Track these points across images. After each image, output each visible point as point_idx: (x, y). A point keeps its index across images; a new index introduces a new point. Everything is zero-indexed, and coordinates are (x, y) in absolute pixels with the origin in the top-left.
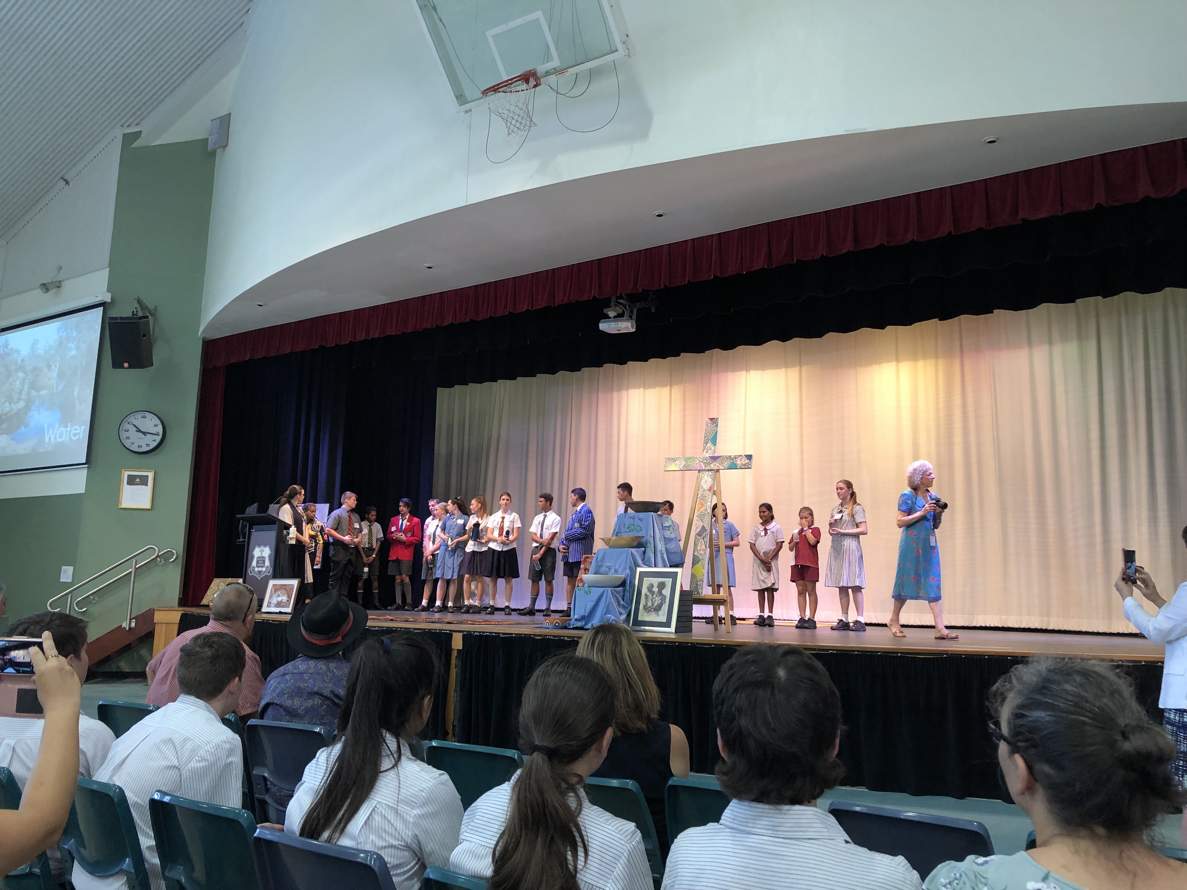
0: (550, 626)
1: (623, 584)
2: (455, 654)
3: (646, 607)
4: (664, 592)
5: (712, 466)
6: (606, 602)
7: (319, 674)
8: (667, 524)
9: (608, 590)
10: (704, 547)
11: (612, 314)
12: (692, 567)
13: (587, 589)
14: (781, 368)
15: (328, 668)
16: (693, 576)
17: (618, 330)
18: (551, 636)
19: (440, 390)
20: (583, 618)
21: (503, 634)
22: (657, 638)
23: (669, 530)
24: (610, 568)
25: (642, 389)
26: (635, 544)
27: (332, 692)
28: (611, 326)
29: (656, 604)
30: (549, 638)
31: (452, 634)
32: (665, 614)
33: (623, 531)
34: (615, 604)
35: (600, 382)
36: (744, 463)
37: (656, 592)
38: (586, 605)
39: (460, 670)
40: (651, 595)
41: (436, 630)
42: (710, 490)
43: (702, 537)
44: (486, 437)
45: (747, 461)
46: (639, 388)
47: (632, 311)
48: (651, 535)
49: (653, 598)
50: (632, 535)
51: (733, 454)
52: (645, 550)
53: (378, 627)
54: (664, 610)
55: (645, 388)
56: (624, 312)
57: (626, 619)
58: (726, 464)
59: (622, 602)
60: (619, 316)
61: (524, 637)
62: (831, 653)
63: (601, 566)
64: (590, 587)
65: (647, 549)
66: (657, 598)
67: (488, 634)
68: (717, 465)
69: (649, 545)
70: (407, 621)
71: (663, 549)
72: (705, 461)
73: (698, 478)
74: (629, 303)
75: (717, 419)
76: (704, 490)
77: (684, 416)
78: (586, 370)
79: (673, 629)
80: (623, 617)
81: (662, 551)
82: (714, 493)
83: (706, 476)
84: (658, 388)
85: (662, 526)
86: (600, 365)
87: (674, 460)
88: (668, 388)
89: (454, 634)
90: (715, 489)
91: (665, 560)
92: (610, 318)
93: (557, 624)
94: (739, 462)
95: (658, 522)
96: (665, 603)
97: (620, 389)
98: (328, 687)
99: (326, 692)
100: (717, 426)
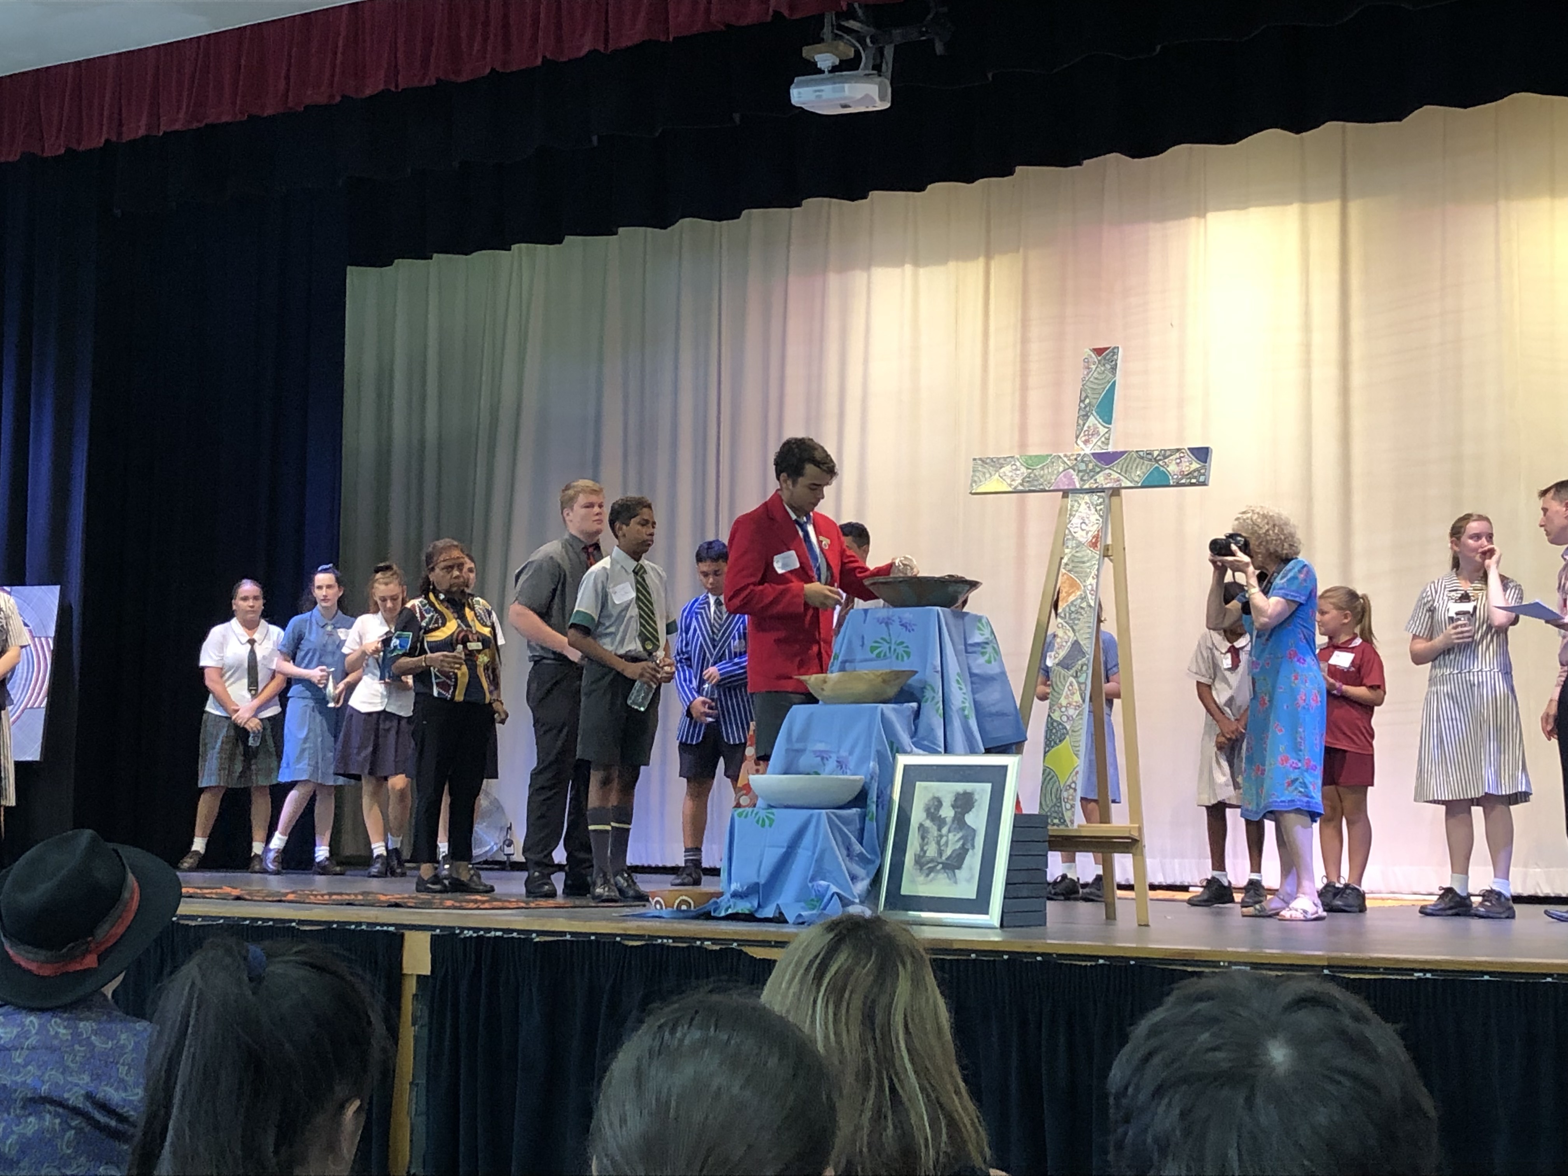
0: (665, 912)
1: (860, 799)
2: (410, 988)
3: (923, 860)
4: (969, 819)
5: (1101, 480)
6: (815, 846)
7: (52, 1049)
8: (977, 638)
9: (820, 814)
10: (1077, 697)
11: (825, 60)
12: (1045, 753)
13: (763, 814)
14: (1291, 203)
15: (76, 1034)
16: (1048, 776)
17: (845, 106)
18: (668, 938)
19: (354, 274)
20: (752, 890)
21: (540, 933)
22: (952, 941)
23: (983, 654)
24: (823, 757)
25: (908, 268)
26: (892, 691)
27: (89, 1096)
28: (825, 95)
29: (949, 852)
30: (662, 945)
31: (402, 935)
32: (972, 877)
33: (859, 657)
34: (840, 854)
35: (792, 248)
36: (1186, 470)
37: (949, 820)
38: (762, 855)
39: (425, 1030)
40: (935, 828)
41: (359, 924)
42: (1094, 545)
43: (1072, 672)
44: (484, 403)
45: (1195, 465)
46: (901, 263)
47: (881, 52)
48: (935, 668)
49: (941, 836)
50: (884, 667)
51: (1156, 446)
52: (919, 707)
53: (204, 918)
54: (971, 869)
55: (916, 263)
56: (857, 53)
57: (869, 892)
58: (1139, 474)
59: (857, 848)
60: (847, 65)
61: (597, 941)
62: (1419, 979)
63: (800, 752)
64: (771, 807)
65: (922, 704)
66: (951, 835)
67: (499, 934)
68: (1115, 475)
69: (928, 694)
70: (280, 901)
71: (969, 705)
72: (1082, 467)
73: (1062, 511)
74: (872, 30)
75: (1114, 351)
76: (1079, 544)
77: (1025, 341)
78: (754, 217)
79: (994, 916)
80: (862, 886)
81: (963, 709)
82: (1106, 553)
83: (1083, 506)
84: (952, 265)
85: (966, 644)
86: (793, 202)
87: (996, 464)
88: (981, 262)
89: (409, 935)
90: (1109, 541)
91: (972, 733)
92: (821, 72)
93: (684, 907)
94: (1172, 468)
95: (953, 629)
96: (973, 847)
97: (846, 266)
98: (77, 1085)
99: (74, 1097)
100: (1114, 369)
